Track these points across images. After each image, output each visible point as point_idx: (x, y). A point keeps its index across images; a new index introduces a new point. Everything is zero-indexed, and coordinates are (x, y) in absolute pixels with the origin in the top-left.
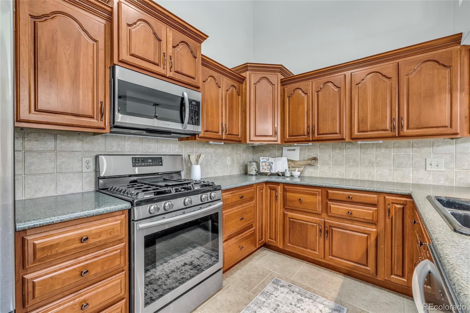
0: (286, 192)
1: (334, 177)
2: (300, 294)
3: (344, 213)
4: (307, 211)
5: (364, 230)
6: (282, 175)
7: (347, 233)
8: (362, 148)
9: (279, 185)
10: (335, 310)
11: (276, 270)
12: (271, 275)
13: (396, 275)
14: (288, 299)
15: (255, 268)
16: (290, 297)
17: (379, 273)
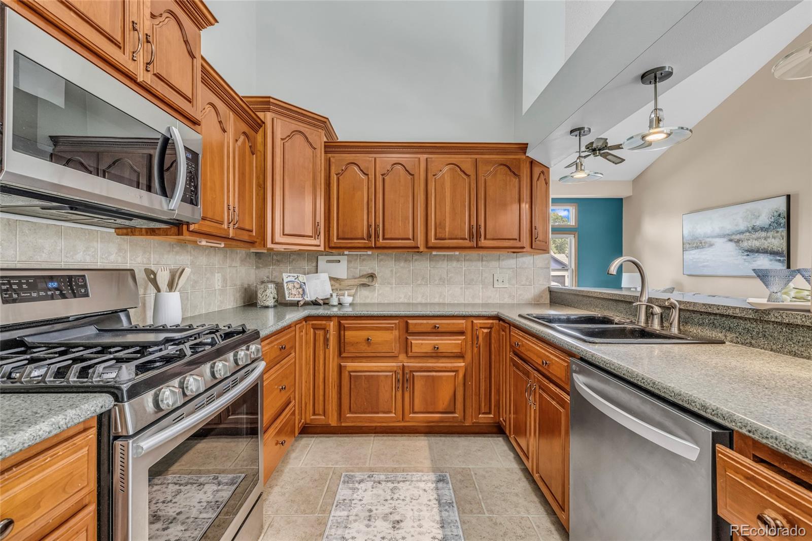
0: (344, 330)
1: (398, 302)
2: (390, 481)
3: (429, 349)
4: (378, 355)
5: (451, 367)
6: (325, 304)
7: (433, 376)
8: (432, 260)
9: (331, 321)
10: (438, 481)
11: (337, 463)
12: (334, 473)
13: (484, 413)
14: (379, 496)
15: (301, 473)
16: (379, 491)
17: (467, 417)
